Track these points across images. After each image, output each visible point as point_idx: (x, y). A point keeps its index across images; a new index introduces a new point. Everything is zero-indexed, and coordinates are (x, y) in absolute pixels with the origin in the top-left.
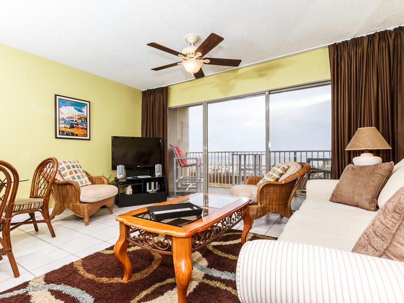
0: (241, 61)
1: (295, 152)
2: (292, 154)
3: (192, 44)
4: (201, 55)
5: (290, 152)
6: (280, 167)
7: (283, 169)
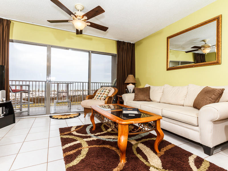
0: (108, 28)
1: (83, 83)
2: (82, 84)
3: (80, 11)
4: (87, 19)
5: (80, 82)
6: (106, 90)
7: (109, 90)
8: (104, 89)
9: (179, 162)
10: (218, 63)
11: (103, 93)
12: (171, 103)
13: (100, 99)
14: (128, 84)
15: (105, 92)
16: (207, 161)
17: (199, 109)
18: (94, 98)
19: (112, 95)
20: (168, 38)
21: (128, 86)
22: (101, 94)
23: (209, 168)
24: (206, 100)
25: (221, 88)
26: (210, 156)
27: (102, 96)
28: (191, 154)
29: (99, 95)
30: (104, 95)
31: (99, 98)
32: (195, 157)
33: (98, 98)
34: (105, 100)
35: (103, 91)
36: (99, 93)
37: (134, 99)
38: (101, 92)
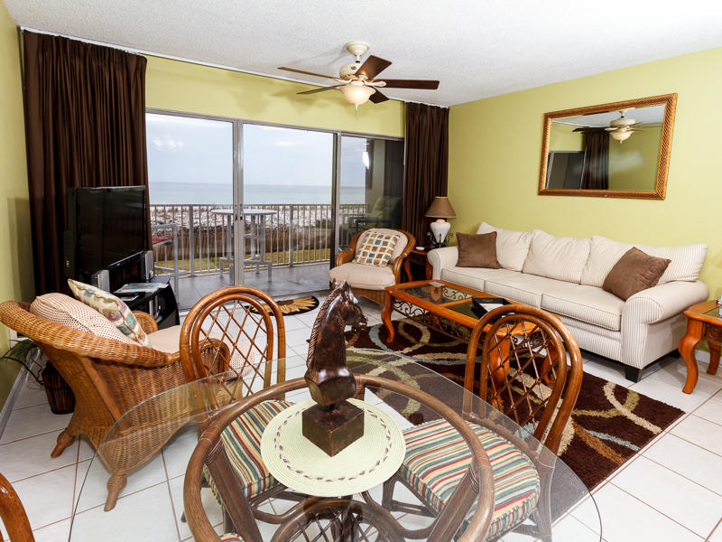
2: (288, 209)
3: (358, 56)
6: (388, 238)
7: (396, 240)
8: (381, 237)
9: (590, 395)
10: (658, 196)
11: (380, 246)
12: (553, 275)
13: (377, 263)
14: (435, 220)
15: (385, 244)
16: (634, 392)
17: (625, 300)
18: (358, 260)
19: (404, 251)
20: (548, 116)
21: (435, 226)
22: (375, 249)
23: (639, 402)
24: (633, 280)
25: (666, 257)
26: (636, 382)
27: (380, 256)
28: (604, 382)
29: (370, 252)
30: (385, 254)
31: (373, 261)
32: (613, 386)
33: (369, 261)
34: (390, 263)
35: (378, 242)
36: (368, 248)
37: (459, 262)
38: (374, 245)
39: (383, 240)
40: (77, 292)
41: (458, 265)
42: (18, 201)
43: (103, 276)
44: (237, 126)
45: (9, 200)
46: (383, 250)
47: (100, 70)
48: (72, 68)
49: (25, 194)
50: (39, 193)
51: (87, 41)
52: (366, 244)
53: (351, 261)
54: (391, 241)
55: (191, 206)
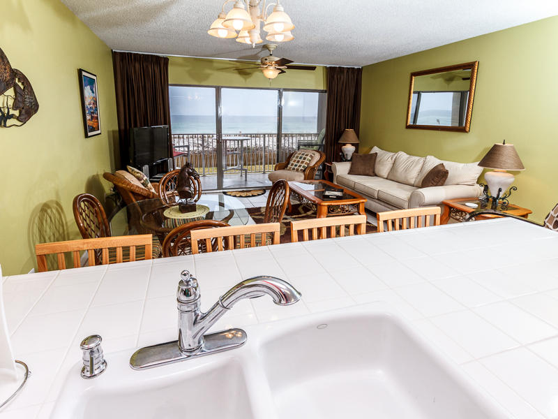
6: (307, 155)
7: (311, 156)
8: (303, 154)
10: (465, 130)
11: (301, 160)
12: (400, 180)
13: (297, 170)
14: (345, 145)
15: (305, 159)
18: (288, 168)
19: (316, 164)
20: (413, 75)
21: (344, 148)
22: (298, 162)
29: (295, 163)
30: (303, 165)
33: (294, 169)
34: (304, 171)
35: (301, 158)
36: (294, 161)
37: (350, 171)
38: (298, 159)
39: (304, 156)
40: (129, 170)
41: (349, 174)
42: (113, 132)
43: (146, 168)
44: (218, 89)
45: (108, 132)
46: (302, 162)
47: (147, 67)
48: (135, 67)
49: (117, 128)
50: (123, 127)
51: (141, 53)
52: (294, 159)
53: (284, 169)
54: (309, 157)
55: (203, 135)
